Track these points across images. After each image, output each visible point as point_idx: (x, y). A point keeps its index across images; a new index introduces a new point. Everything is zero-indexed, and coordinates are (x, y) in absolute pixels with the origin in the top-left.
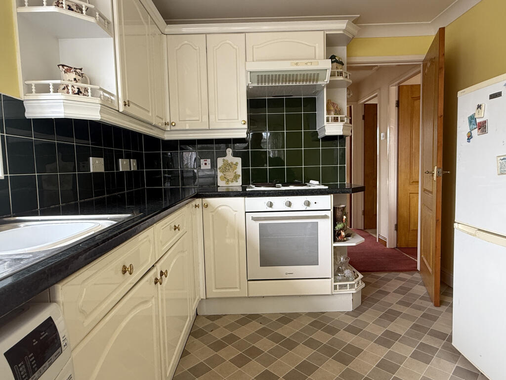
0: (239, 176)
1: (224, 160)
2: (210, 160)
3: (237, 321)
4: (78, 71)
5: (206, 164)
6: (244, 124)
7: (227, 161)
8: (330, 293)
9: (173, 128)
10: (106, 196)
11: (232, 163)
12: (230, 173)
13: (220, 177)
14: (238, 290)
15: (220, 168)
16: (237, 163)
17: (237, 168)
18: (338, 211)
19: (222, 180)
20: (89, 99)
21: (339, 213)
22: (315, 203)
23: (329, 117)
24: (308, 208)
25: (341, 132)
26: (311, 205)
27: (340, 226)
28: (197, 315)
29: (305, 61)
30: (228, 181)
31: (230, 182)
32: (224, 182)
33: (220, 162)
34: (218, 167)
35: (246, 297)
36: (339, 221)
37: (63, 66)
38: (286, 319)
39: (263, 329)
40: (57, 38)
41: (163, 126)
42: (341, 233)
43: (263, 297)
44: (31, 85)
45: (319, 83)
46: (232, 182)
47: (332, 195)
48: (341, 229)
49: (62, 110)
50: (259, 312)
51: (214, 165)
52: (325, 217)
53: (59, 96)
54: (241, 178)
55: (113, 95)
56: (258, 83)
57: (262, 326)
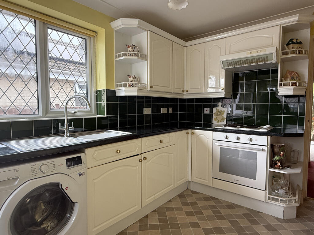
0: (225, 118)
1: (217, 109)
2: (209, 109)
3: (204, 198)
4: (133, 77)
5: (207, 111)
6: (223, 89)
7: (219, 110)
8: (264, 200)
9: (187, 93)
10: (151, 124)
11: (221, 111)
12: (220, 117)
13: (214, 119)
14: (207, 182)
15: (214, 113)
16: (224, 111)
17: (224, 114)
18: (275, 148)
19: (215, 120)
20: (134, 88)
21: (276, 150)
22: (256, 140)
23: (282, 83)
24: (251, 143)
25: (292, 93)
26: (253, 141)
27: (276, 158)
28: (188, 189)
29: (256, 50)
30: (218, 121)
31: (219, 122)
32: (216, 121)
33: (215, 110)
34: (213, 113)
35: (211, 187)
36: (277, 155)
37: (128, 76)
38: (231, 206)
39: (214, 206)
40: (131, 64)
41: (182, 92)
42: (277, 163)
43: (222, 190)
44: (122, 84)
45: (269, 62)
46: (221, 122)
47: (269, 137)
48: (277, 160)
49: (124, 93)
50: (219, 198)
51: (211, 111)
52: (263, 150)
53: (124, 88)
54: (226, 120)
55: (146, 84)
56: (228, 66)
57: (215, 204)
